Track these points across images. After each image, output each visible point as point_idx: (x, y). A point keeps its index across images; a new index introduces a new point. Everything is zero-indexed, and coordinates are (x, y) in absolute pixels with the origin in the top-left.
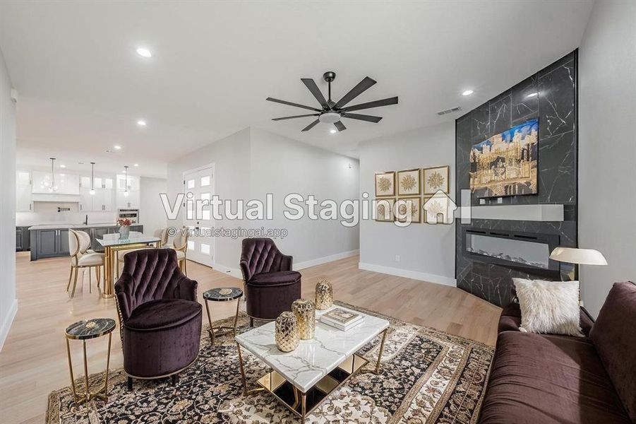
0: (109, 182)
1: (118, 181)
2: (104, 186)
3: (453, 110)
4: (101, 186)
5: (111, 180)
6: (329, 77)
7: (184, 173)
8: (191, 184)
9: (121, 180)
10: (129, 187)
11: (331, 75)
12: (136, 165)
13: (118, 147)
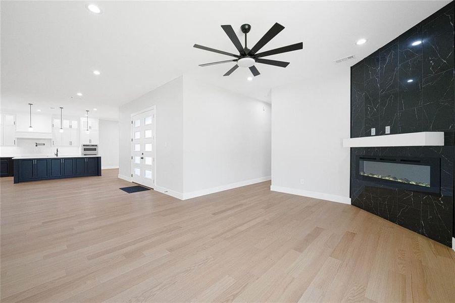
0: (75, 124)
1: (82, 123)
2: (71, 127)
3: (349, 58)
4: (68, 127)
5: (76, 122)
6: (246, 29)
7: (132, 115)
8: (138, 123)
9: (84, 122)
10: (90, 127)
11: (247, 27)
12: (95, 109)
13: (80, 94)
